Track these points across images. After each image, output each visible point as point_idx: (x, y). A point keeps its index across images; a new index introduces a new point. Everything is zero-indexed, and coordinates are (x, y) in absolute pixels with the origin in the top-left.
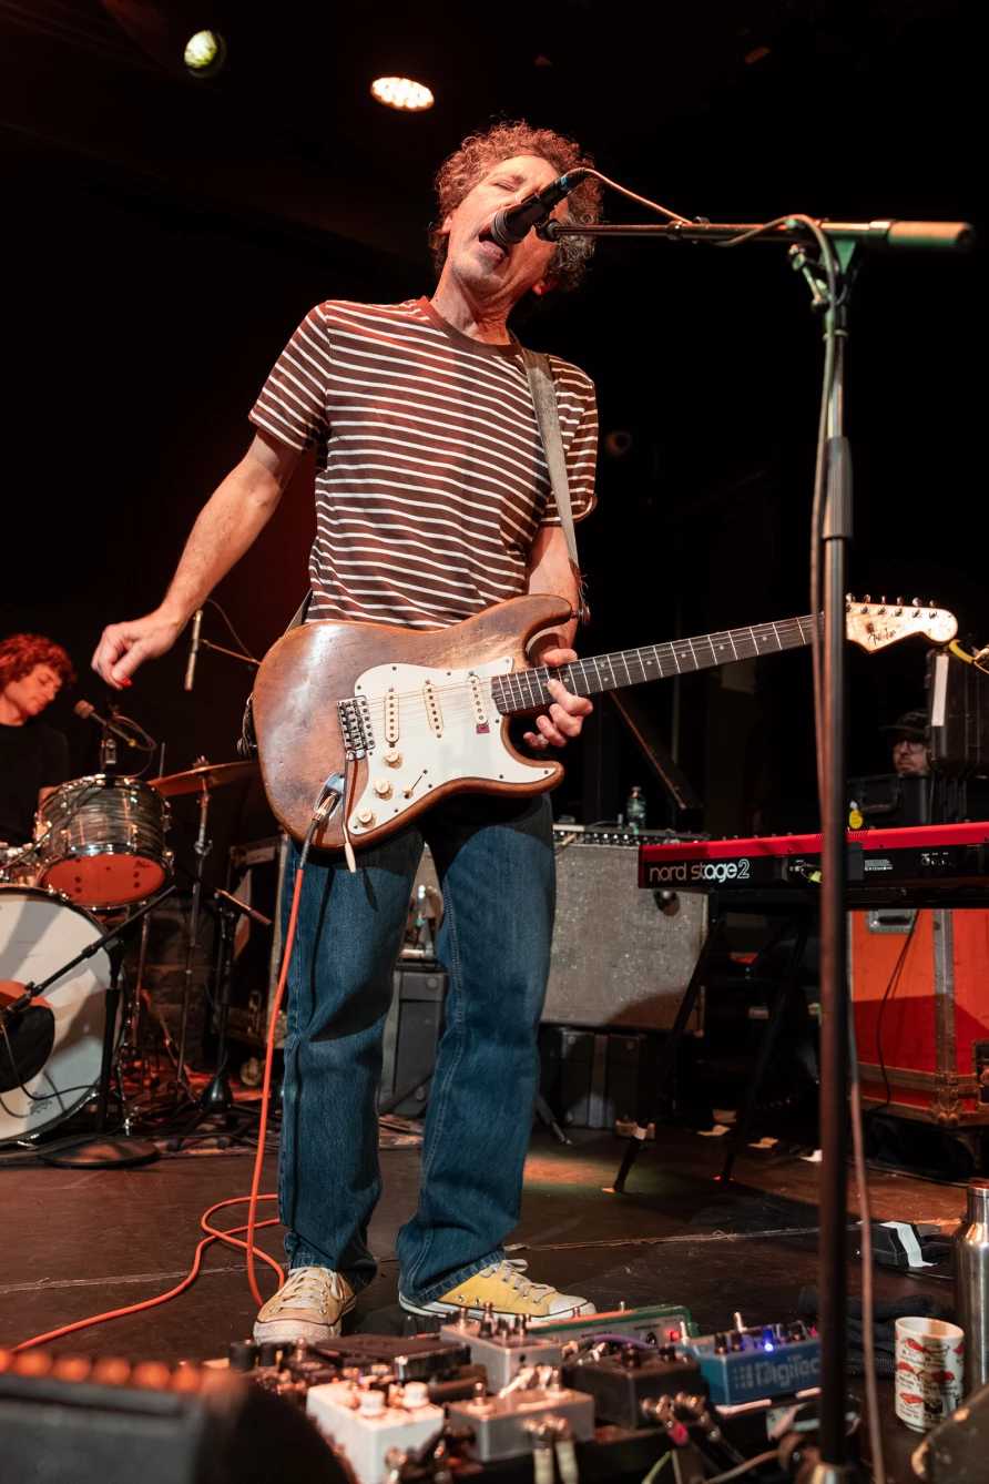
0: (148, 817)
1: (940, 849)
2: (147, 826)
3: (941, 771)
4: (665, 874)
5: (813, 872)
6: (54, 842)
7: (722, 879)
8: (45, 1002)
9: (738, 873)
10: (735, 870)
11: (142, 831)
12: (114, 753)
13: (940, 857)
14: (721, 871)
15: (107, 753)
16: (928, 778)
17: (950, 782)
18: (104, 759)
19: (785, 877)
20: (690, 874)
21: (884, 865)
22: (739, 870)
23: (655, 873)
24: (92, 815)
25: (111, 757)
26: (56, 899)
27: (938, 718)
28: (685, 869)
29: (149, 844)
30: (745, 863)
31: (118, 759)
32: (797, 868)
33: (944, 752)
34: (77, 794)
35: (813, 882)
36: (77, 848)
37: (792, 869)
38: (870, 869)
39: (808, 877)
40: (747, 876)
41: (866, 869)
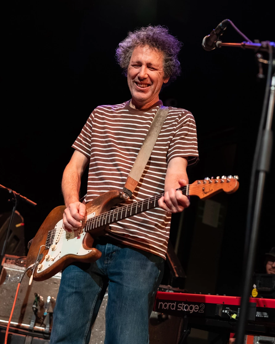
4: (166, 306)
5: (233, 314)
7: (192, 311)
9: (199, 310)
10: (198, 308)
14: (191, 308)
19: (220, 315)
20: (177, 308)
21: (266, 315)
22: (200, 308)
23: (161, 305)
28: (175, 305)
30: (203, 305)
32: (226, 311)
35: (233, 319)
37: (223, 311)
38: (259, 316)
39: (230, 315)
40: (203, 312)
41: (257, 316)
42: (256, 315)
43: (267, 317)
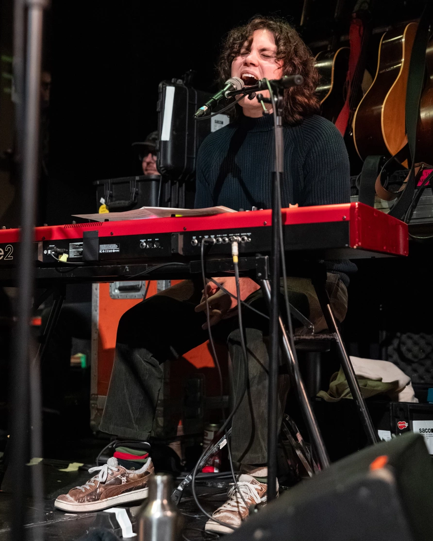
1: (153, 236)
3: (169, 175)
5: (62, 254)
9: (4, 255)
10: (3, 253)
13: (153, 242)
16: (157, 180)
17: (173, 184)
19: (41, 259)
21: (113, 248)
22: (6, 253)
27: (166, 134)
30: (10, 248)
32: (49, 252)
33: (169, 161)
35: (62, 263)
37: (45, 252)
38: (103, 251)
39: (58, 258)
40: (11, 258)
41: (100, 252)
42: (99, 250)
43: (118, 251)
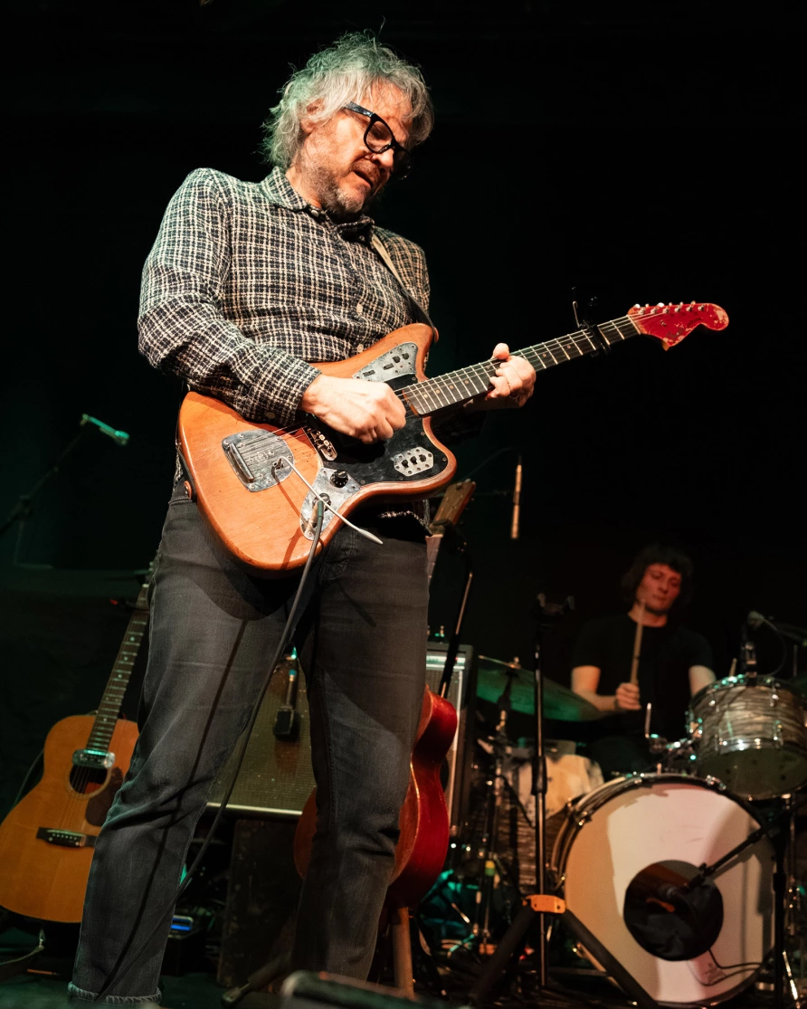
0: (791, 713)
2: (792, 721)
6: (707, 737)
8: (714, 884)
11: (786, 726)
12: (754, 656)
15: (748, 655)
18: (745, 661)
24: (739, 713)
25: (751, 658)
26: (715, 788)
29: (794, 739)
31: (757, 659)
34: (722, 693)
36: (729, 742)
